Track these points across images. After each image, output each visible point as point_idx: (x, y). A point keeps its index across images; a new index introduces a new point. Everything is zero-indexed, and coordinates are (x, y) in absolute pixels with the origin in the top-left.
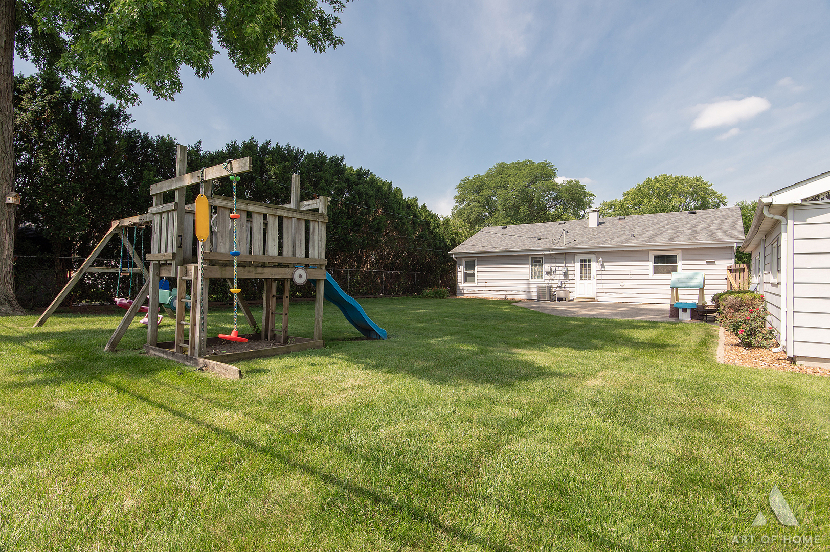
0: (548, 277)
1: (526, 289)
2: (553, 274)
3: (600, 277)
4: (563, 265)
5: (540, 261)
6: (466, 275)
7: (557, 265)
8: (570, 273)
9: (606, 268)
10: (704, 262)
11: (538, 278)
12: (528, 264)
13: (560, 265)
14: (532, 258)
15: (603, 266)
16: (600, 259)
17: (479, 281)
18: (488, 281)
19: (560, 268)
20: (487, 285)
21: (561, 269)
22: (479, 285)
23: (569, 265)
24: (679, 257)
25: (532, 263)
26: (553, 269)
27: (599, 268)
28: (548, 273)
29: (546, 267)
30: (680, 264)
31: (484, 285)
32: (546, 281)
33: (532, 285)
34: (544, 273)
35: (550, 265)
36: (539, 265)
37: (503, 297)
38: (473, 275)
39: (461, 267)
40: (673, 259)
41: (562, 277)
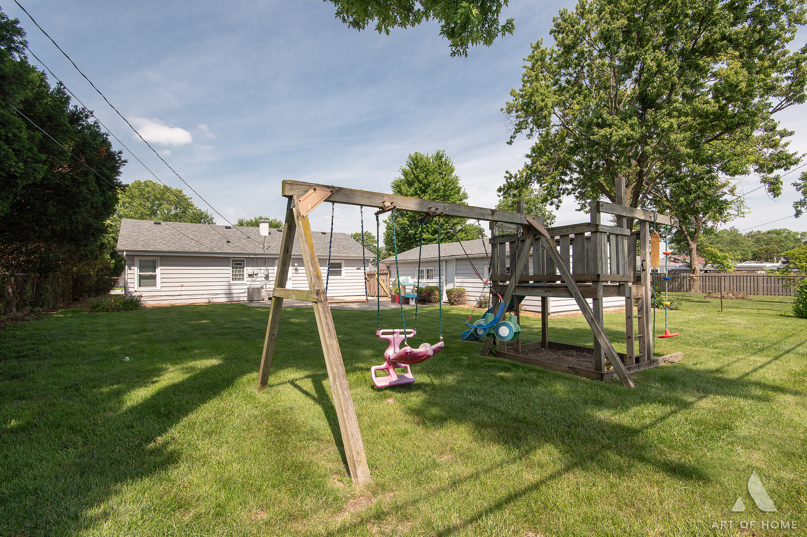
0: (250, 279)
1: (227, 292)
2: (254, 276)
3: (294, 278)
4: (265, 268)
5: (241, 264)
6: (141, 277)
7: (259, 268)
8: (270, 275)
9: (299, 271)
10: (356, 268)
11: (239, 279)
12: (229, 266)
13: (261, 268)
14: (233, 261)
15: (296, 270)
16: (296, 264)
17: (163, 285)
18: (184, 284)
19: (261, 271)
20: (183, 288)
21: (262, 271)
22: (163, 289)
23: (269, 268)
24: (343, 265)
25: (233, 265)
26: (255, 272)
27: (294, 271)
28: (250, 276)
29: (248, 270)
30: (344, 269)
31: (180, 289)
32: (249, 283)
33: (233, 287)
34: (246, 276)
35: (253, 268)
36: (240, 268)
37: (206, 301)
38: (154, 277)
39: (132, 268)
40: (339, 266)
41: (263, 279)
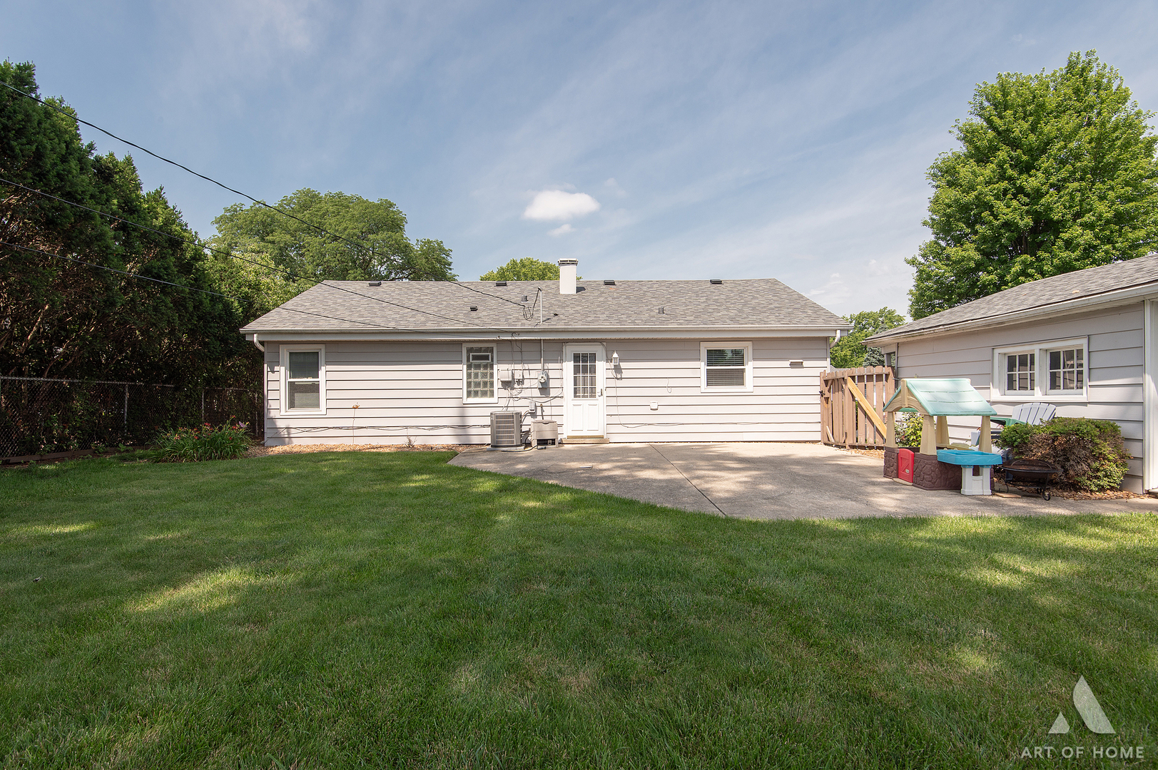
0: (506, 393)
1: (456, 422)
2: (516, 386)
3: (612, 392)
4: (539, 366)
5: (486, 358)
6: (293, 388)
7: (526, 366)
8: (552, 383)
9: (625, 373)
10: (787, 364)
11: (484, 394)
12: (460, 362)
13: (531, 366)
14: (469, 350)
15: (618, 369)
16: (615, 355)
17: (332, 404)
18: (361, 404)
19: (532, 373)
20: (358, 413)
21: (533, 375)
22: (331, 413)
23: (551, 366)
24: (748, 354)
25: (468, 360)
26: (518, 376)
27: (611, 374)
28: (507, 385)
29: (501, 371)
30: (750, 368)
31: (351, 413)
32: (503, 402)
33: (470, 412)
34: (497, 385)
35: (511, 367)
36: (485, 367)
37: (403, 442)
38: (315, 388)
39: (276, 368)
40: (738, 357)
41: (537, 393)
